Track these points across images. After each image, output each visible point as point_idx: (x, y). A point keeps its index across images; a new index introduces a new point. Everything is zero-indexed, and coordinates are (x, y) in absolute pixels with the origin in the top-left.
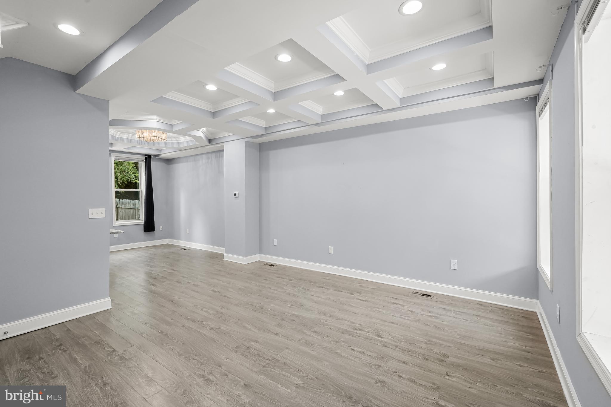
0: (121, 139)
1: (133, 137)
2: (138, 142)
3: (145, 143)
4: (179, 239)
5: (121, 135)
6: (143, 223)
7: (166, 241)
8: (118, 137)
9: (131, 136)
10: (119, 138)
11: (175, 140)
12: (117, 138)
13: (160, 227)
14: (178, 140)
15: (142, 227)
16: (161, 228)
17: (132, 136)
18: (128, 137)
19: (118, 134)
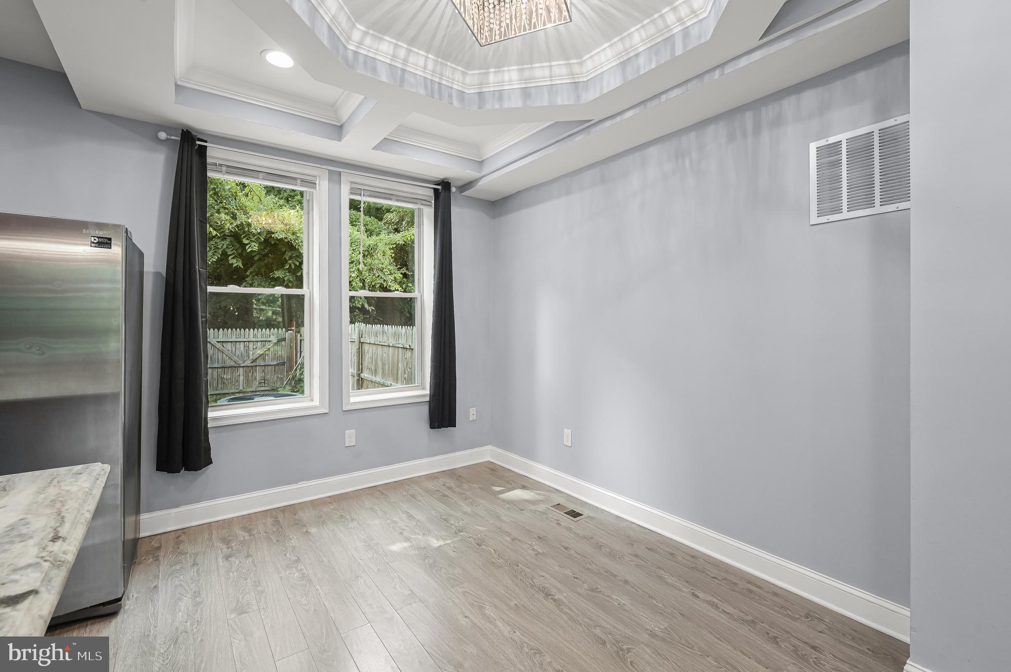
1: (410, 59)
2: (426, 87)
3: (450, 96)
4: (533, 458)
5: (368, 41)
6: (428, 399)
7: (486, 454)
8: (356, 53)
9: (402, 53)
10: (361, 59)
11: (564, 71)
12: (350, 54)
13: (471, 409)
14: (576, 69)
15: (425, 409)
16: (473, 414)
17: (409, 51)
18: (394, 56)
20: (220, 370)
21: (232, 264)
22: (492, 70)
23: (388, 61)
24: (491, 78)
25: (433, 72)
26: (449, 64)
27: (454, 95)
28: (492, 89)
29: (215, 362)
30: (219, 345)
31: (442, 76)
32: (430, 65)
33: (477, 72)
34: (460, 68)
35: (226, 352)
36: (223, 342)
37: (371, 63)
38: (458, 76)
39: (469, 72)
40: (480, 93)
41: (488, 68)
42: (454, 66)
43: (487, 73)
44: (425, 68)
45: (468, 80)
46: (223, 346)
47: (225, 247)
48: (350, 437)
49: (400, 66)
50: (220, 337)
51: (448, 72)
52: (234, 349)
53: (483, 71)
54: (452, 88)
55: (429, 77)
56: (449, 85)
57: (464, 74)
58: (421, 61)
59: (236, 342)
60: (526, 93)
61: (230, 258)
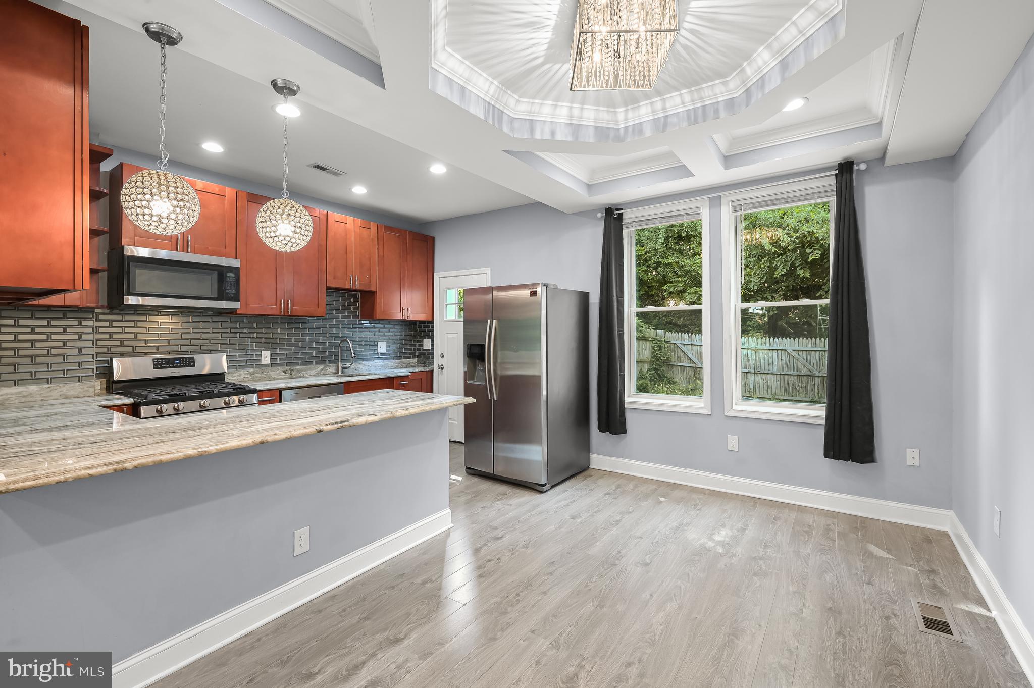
0: (633, 130)
1: (668, 105)
2: (689, 118)
3: (717, 111)
5: (630, 115)
7: (942, 521)
8: (626, 128)
9: (659, 106)
10: (630, 129)
11: (810, 16)
12: (622, 131)
16: (912, 457)
17: (664, 100)
18: (653, 112)
19: (621, 117)
20: (795, 377)
21: (799, 275)
22: (745, 64)
23: (651, 118)
24: (749, 71)
25: (692, 101)
26: (704, 86)
27: (721, 107)
28: (755, 80)
29: (791, 370)
30: (794, 354)
31: (703, 99)
32: (687, 98)
33: (734, 74)
34: (717, 82)
35: (801, 359)
36: (798, 350)
37: (638, 129)
38: (719, 89)
39: (728, 79)
40: (747, 89)
41: (740, 65)
42: (709, 84)
43: (743, 70)
44: (683, 103)
45: (732, 85)
46: (798, 354)
47: (793, 259)
48: (733, 442)
49: (662, 115)
50: (796, 345)
51: (707, 93)
52: (809, 358)
53: (739, 69)
54: (718, 102)
55: (691, 107)
56: (715, 101)
57: (725, 83)
58: (678, 100)
59: (811, 351)
60: (784, 65)
61: (798, 269)
